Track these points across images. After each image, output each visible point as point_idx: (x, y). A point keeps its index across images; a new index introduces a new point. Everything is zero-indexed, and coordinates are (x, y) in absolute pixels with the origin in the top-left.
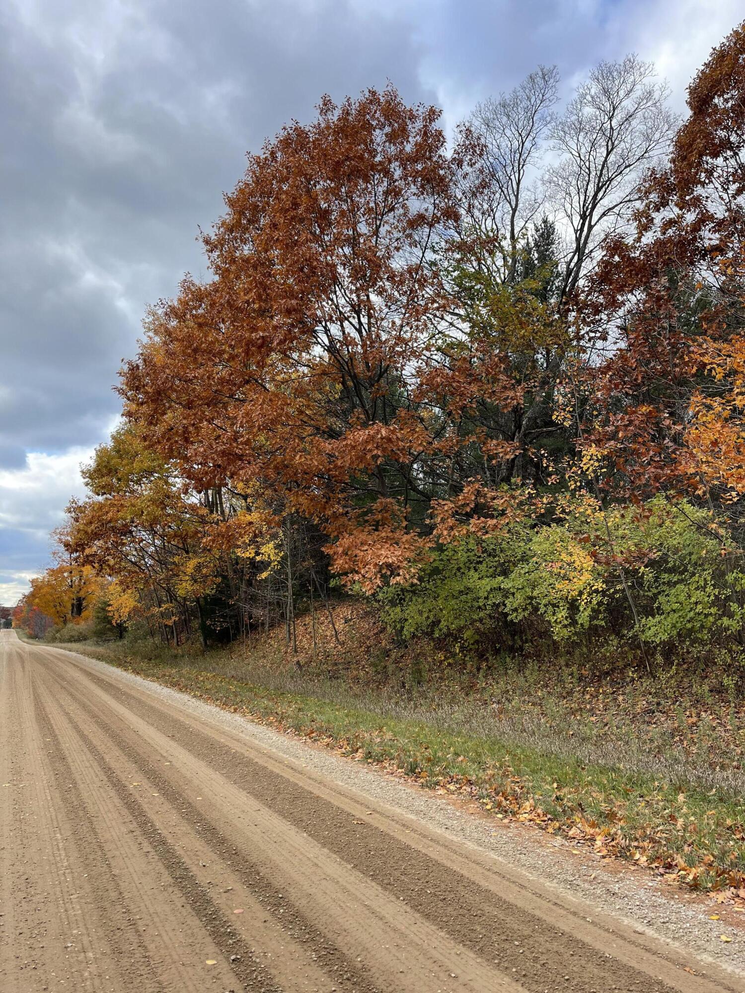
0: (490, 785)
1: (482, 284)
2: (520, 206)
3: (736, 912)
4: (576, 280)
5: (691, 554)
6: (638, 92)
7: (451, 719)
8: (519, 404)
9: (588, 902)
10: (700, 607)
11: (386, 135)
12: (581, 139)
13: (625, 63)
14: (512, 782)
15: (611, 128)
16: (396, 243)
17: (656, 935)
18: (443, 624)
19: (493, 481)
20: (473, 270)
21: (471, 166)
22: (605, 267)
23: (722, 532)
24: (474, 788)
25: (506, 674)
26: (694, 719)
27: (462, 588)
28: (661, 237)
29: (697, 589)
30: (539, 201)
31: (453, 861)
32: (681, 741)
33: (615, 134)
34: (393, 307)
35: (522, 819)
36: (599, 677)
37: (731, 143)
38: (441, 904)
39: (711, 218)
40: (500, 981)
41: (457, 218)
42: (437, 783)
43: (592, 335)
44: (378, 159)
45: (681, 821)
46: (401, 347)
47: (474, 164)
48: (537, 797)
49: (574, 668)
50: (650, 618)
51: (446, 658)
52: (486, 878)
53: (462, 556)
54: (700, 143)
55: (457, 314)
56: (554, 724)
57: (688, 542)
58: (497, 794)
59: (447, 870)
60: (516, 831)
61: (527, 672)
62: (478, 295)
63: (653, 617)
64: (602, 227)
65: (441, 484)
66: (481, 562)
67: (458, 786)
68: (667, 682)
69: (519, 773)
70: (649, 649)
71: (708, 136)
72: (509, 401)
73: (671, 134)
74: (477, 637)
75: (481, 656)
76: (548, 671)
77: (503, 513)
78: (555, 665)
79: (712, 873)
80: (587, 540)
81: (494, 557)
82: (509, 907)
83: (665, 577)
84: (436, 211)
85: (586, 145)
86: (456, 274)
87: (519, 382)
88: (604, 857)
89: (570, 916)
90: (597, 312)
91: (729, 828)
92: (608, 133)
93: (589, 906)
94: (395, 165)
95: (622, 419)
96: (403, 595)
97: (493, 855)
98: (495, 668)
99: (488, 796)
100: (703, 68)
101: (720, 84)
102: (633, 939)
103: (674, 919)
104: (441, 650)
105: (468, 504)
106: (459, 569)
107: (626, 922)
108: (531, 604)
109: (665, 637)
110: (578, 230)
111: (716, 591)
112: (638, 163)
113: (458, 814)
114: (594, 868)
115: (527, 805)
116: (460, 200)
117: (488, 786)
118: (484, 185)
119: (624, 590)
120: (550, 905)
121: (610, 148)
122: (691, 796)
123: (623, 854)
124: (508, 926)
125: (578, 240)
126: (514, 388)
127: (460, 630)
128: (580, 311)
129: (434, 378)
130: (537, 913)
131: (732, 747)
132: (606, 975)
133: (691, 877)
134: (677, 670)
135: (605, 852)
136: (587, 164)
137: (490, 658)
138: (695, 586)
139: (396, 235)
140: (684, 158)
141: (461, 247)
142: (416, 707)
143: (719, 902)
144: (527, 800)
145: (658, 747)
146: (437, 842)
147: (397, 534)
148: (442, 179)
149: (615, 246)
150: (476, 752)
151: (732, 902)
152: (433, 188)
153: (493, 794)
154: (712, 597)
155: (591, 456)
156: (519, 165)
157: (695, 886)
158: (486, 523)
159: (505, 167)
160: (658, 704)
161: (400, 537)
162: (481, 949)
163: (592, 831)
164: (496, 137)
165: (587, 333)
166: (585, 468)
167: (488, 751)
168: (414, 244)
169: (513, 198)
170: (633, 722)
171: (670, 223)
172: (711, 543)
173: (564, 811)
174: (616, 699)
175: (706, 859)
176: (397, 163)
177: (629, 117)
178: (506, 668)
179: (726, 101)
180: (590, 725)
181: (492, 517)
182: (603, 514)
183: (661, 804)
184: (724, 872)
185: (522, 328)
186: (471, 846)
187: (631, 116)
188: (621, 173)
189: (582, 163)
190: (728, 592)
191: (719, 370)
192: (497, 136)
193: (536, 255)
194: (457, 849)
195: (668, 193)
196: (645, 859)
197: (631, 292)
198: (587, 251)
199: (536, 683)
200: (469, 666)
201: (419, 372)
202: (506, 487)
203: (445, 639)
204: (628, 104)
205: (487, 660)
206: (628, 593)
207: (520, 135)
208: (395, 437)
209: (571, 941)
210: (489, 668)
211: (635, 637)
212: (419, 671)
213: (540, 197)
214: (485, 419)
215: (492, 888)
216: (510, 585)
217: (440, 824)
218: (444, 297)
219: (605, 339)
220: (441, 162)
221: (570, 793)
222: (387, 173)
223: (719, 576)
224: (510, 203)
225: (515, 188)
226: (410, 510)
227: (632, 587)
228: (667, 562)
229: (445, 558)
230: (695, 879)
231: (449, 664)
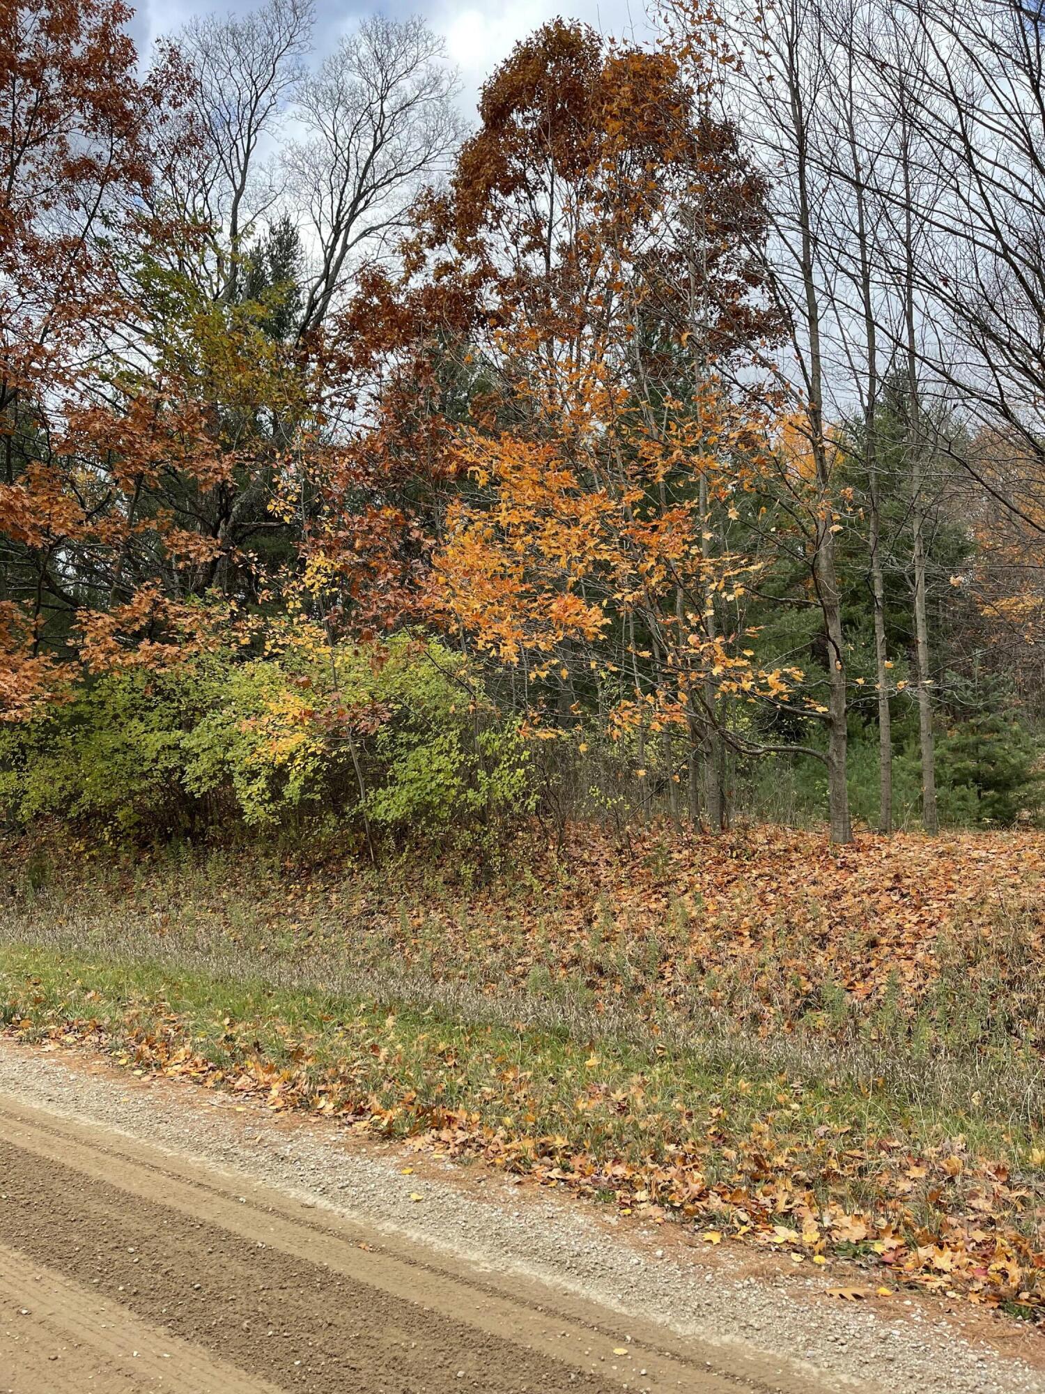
0: (131, 1030)
1: (182, 292)
2: (248, 188)
3: (435, 1160)
4: (320, 317)
5: (437, 708)
6: (420, 74)
7: (86, 938)
8: (226, 481)
9: (246, 1176)
10: (441, 775)
11: (42, 21)
12: (338, 115)
13: (407, 25)
14: (165, 1022)
15: (382, 112)
16: (44, 196)
17: (330, 1206)
18: (86, 797)
19: (183, 590)
20: (169, 268)
21: (175, 107)
22: (359, 308)
23: (474, 681)
24: (104, 1036)
25: (179, 869)
26: (421, 920)
27: (118, 745)
28: (434, 285)
29: (440, 753)
30: (275, 188)
31: (51, 1147)
32: (403, 948)
33: (387, 123)
34: (31, 297)
35: (171, 1073)
36: (308, 869)
37: (527, 181)
38: (22, 1211)
39: (495, 274)
40: (97, 1308)
41: (147, 181)
42: (46, 1035)
43: (334, 399)
44: (24, 55)
45: (384, 1052)
46: (40, 363)
47: (180, 104)
48: (198, 1039)
49: (276, 860)
50: (381, 790)
51: (88, 849)
52: (100, 1164)
53: (122, 699)
54: (489, 169)
55: (140, 331)
56: (239, 936)
57: (434, 693)
58: (139, 1042)
59: (40, 1161)
60: (159, 1091)
61: (209, 866)
62: (174, 307)
63: (385, 788)
64: (361, 251)
65: (100, 587)
66: (150, 709)
67: (79, 1036)
68: (395, 873)
69: (176, 1008)
70: (377, 830)
71: (501, 163)
72: (210, 474)
73: (457, 146)
74: (136, 818)
75: (144, 845)
76: (238, 864)
77: (191, 637)
78: (249, 855)
79: (413, 1114)
80: (306, 685)
81: (173, 701)
82: (127, 1200)
83: (403, 735)
84: (113, 162)
85: (347, 127)
86: (140, 267)
87: (227, 448)
88: (278, 1111)
89: (217, 1199)
90: (344, 369)
91: (441, 1054)
92: (376, 118)
93: (246, 1181)
94: (51, 73)
95: (360, 522)
96: (23, 753)
97: (118, 1130)
98: (163, 862)
99: (124, 1045)
100: (503, 65)
101: (521, 94)
102: (299, 1216)
103: (355, 1180)
104: (81, 836)
105: (137, 620)
106: (116, 717)
107: (293, 1195)
108: (220, 770)
109: (398, 815)
110: (327, 247)
111: (462, 758)
112: (412, 174)
113: (72, 1077)
114: (261, 1127)
115: (181, 1053)
116: (155, 155)
117: (127, 1032)
118: (193, 141)
119: (348, 754)
120: (191, 1188)
121: (379, 141)
122: (403, 1018)
123: (305, 1104)
124: (122, 1227)
125: (327, 262)
126: (219, 458)
127: (113, 806)
128: (322, 362)
129: (90, 421)
130: (170, 1202)
131: (461, 951)
132: (254, 1272)
133: (385, 1123)
134: (408, 858)
135: (280, 1104)
136: (346, 155)
137: (157, 847)
138: (438, 749)
139: (46, 182)
140: (468, 184)
141: (151, 227)
142: (30, 921)
143: (416, 1150)
144: (183, 1045)
145: (374, 958)
146: (31, 1122)
147: (17, 657)
148: (127, 115)
149: (374, 282)
150: (117, 984)
151: (432, 1148)
152: (112, 124)
153: (133, 1042)
154: (457, 765)
155: (319, 568)
156: (250, 127)
157: (388, 1135)
158: (162, 650)
159: (228, 124)
160: (380, 902)
161: (21, 661)
162: (75, 1268)
163: (267, 1077)
164: (219, 77)
165: (329, 397)
166: (309, 583)
167: (136, 980)
168: (75, 205)
169: (238, 174)
170: (345, 927)
171: (445, 268)
172: (460, 696)
173: (233, 1055)
174: (327, 899)
175: (407, 1096)
176: (56, 71)
177: (406, 106)
178: (180, 862)
179: (526, 120)
180: (289, 936)
181: (173, 642)
182: (329, 649)
183: (364, 1031)
184: (424, 1112)
185: (239, 371)
186: (85, 1121)
187: (408, 105)
188: (390, 181)
189: (339, 151)
190: (476, 757)
191: (483, 473)
192: (220, 75)
193: (270, 270)
194: (62, 1129)
195: (445, 226)
196: (332, 1105)
197: (391, 349)
198: (338, 280)
199: (220, 880)
200: (123, 859)
201: (68, 409)
202: (198, 601)
203: (87, 819)
204: (407, 87)
205: (151, 850)
206: (355, 757)
207: (254, 83)
208: (19, 505)
209: (215, 1233)
210: (154, 861)
211: (360, 815)
212: (42, 869)
213: (278, 184)
214: (175, 496)
215: (108, 1178)
216: (193, 743)
217: (40, 1096)
218: (118, 298)
219: (352, 408)
220: (128, 87)
221: (246, 1029)
222: (37, 80)
223: (466, 738)
224: (233, 181)
225: (242, 161)
226: (42, 622)
227: (360, 749)
228: (407, 717)
229: (96, 700)
230: (390, 1124)
231: (92, 858)
